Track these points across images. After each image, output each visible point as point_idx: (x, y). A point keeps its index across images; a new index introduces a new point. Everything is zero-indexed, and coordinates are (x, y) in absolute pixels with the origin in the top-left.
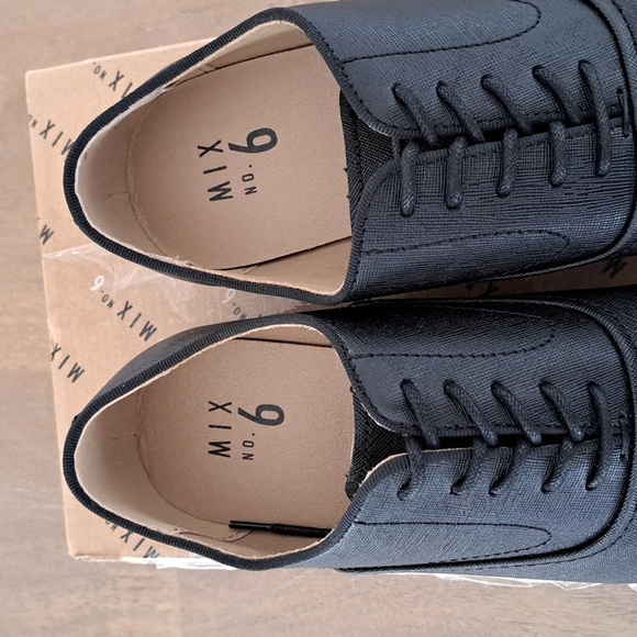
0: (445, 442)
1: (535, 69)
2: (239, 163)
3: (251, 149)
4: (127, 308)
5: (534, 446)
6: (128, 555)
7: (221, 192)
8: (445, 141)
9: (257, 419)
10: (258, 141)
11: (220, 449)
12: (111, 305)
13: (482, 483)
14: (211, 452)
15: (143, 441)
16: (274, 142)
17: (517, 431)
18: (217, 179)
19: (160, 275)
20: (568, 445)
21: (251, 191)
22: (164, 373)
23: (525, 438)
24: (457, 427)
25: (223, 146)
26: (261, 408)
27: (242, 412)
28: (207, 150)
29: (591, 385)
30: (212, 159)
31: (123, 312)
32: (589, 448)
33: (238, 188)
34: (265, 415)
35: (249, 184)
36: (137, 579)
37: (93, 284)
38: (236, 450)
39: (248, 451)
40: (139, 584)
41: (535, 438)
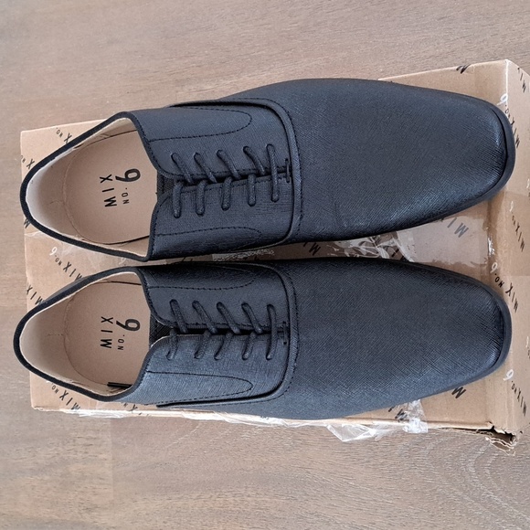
0: (191, 331)
1: (245, 148)
2: (121, 187)
3: (127, 179)
4: (69, 266)
5: (234, 334)
6: (63, 408)
7: (111, 202)
8: (196, 182)
9: (126, 327)
10: (131, 175)
11: (106, 343)
12: (60, 263)
13: (210, 353)
14: (102, 345)
15: (67, 338)
16: (138, 176)
17: (227, 327)
18: (109, 195)
19: (80, 248)
20: (253, 335)
21: (126, 202)
22: (68, 297)
23: (230, 330)
24: (197, 324)
25: (113, 177)
26: (128, 321)
27: (118, 323)
28: (105, 179)
29: (270, 306)
30: (107, 184)
31: (66, 268)
32: (266, 337)
33: (119, 200)
34: (130, 325)
35: (125, 198)
36: (87, 439)
37: (51, 252)
38: (115, 344)
39: (121, 345)
40: (89, 442)
41: (236, 330)
